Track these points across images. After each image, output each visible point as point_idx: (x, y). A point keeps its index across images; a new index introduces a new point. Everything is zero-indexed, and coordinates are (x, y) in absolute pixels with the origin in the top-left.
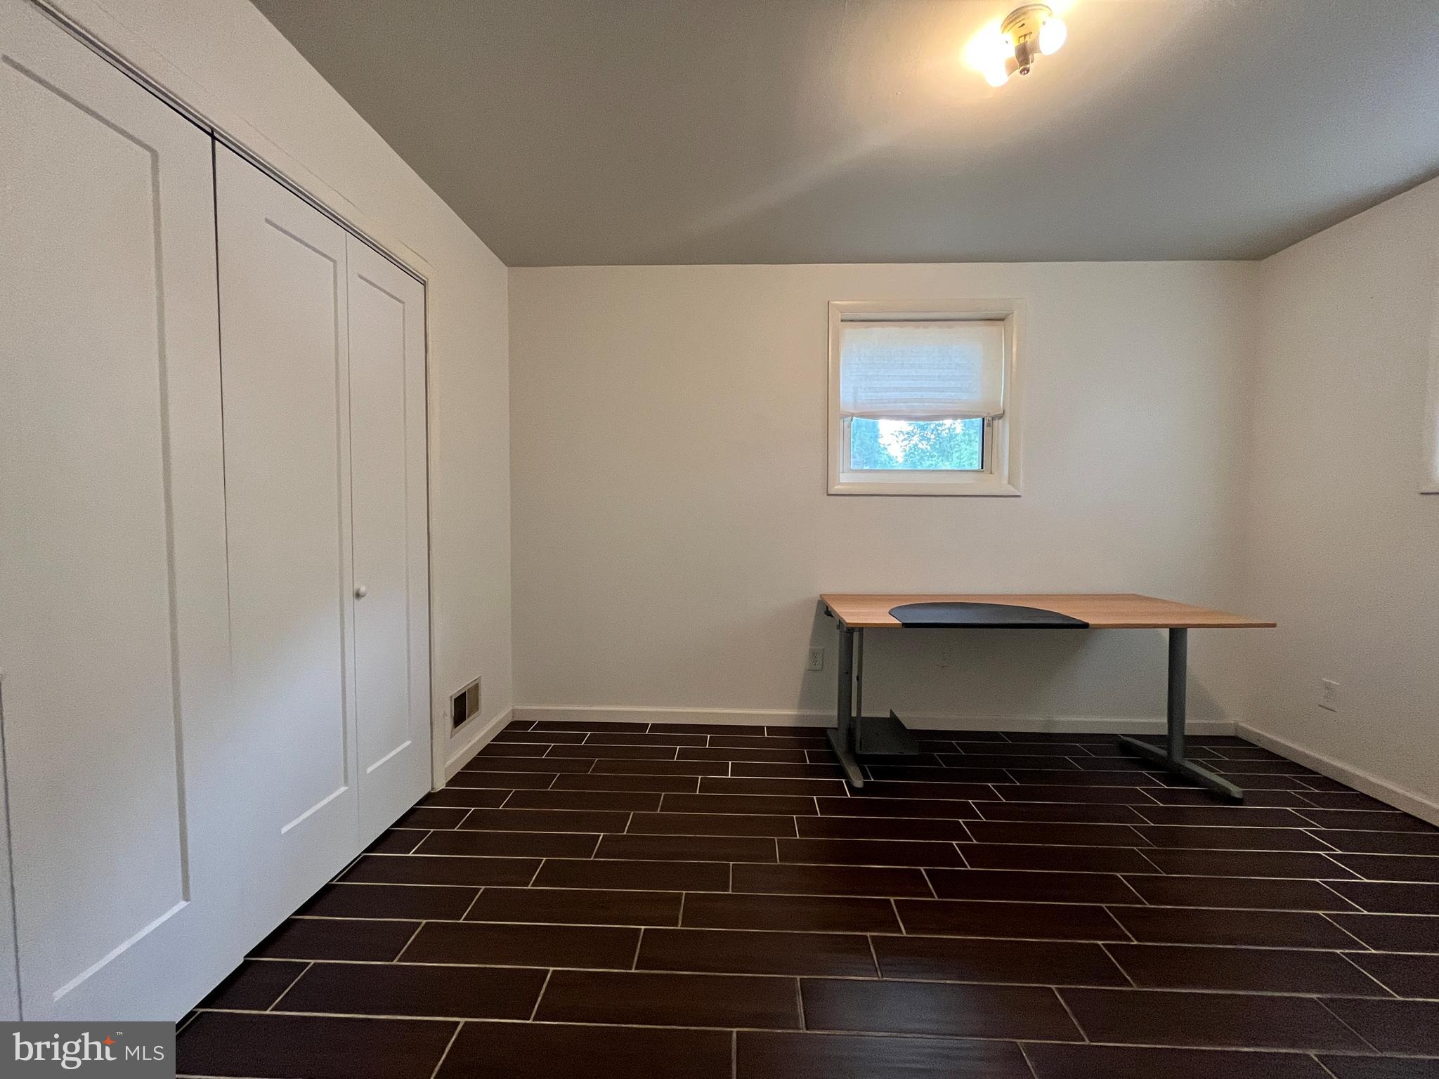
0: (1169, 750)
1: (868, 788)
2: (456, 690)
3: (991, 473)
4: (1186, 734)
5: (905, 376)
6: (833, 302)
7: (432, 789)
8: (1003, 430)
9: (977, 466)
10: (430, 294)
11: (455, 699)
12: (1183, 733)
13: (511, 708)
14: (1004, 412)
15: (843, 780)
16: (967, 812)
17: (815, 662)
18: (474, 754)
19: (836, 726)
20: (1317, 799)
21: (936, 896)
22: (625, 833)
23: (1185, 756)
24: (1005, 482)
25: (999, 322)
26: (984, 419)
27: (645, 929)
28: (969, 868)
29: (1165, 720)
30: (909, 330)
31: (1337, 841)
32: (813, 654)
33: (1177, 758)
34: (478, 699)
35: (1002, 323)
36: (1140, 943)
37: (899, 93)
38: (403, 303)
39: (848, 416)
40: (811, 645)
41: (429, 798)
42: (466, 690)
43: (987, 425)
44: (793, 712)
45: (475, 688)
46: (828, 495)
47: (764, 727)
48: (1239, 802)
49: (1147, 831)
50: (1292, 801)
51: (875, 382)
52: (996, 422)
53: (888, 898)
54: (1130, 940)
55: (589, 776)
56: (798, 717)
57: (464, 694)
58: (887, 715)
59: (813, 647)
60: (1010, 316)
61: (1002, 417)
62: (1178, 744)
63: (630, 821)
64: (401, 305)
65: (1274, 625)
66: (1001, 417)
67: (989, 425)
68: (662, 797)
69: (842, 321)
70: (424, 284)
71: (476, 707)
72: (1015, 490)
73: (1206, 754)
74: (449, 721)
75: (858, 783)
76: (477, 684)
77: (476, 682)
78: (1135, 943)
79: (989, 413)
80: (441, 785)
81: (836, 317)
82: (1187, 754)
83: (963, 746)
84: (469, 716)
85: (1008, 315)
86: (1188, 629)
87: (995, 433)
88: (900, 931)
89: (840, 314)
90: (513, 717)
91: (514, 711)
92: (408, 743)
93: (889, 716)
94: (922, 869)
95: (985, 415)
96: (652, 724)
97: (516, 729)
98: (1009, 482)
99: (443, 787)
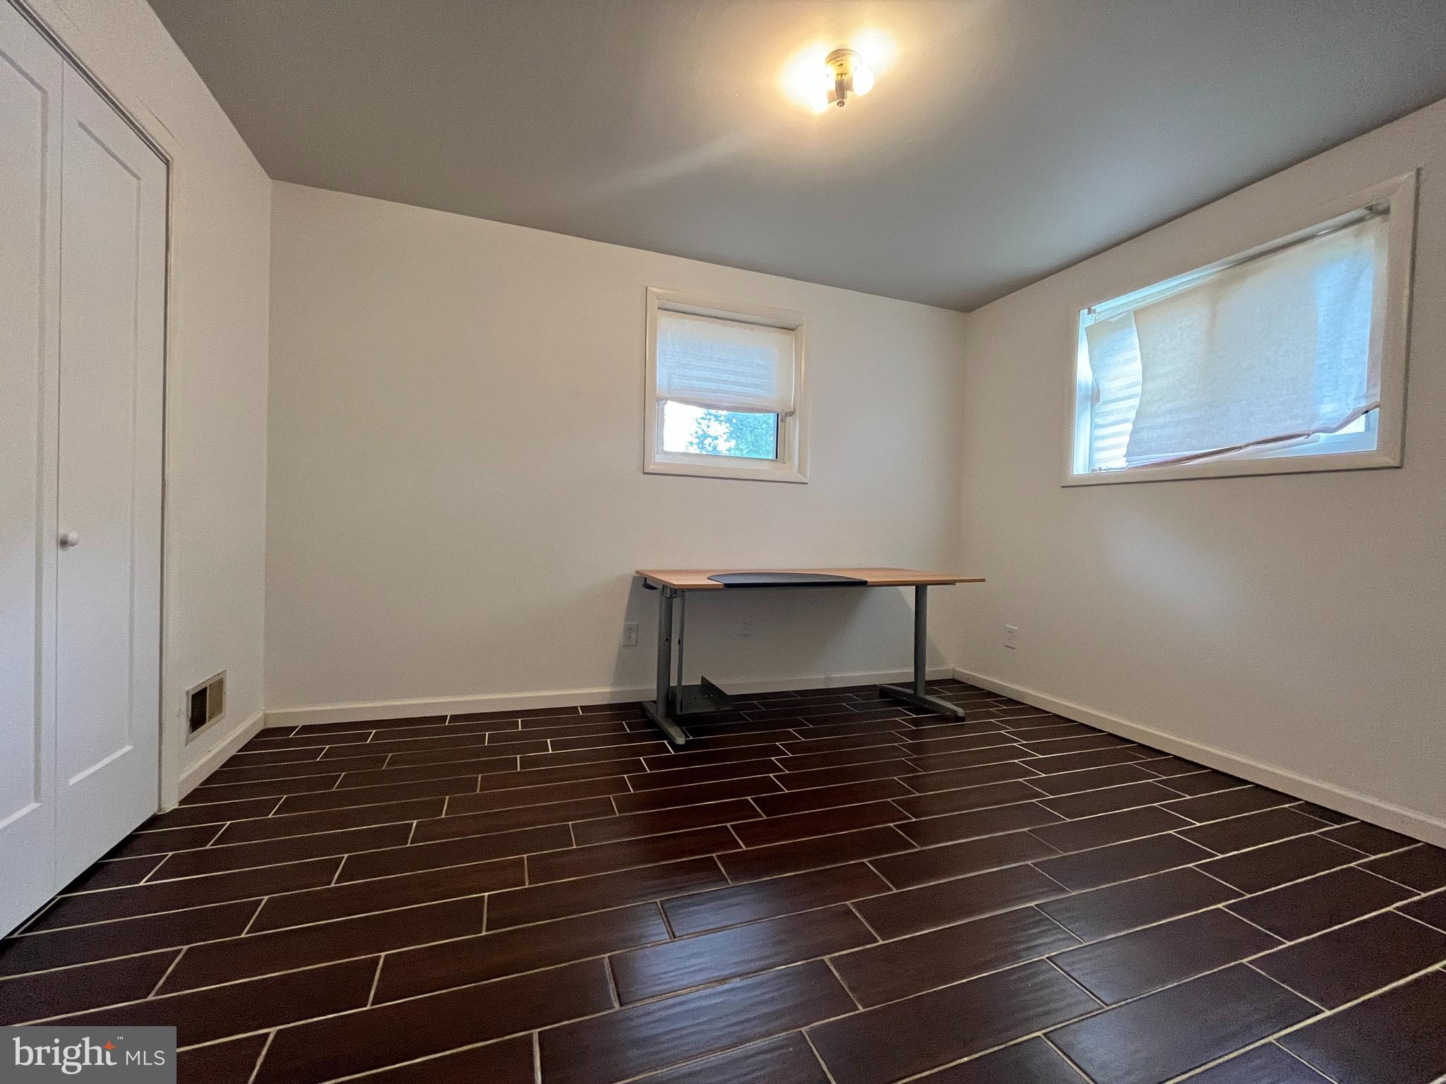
0: (915, 690)
1: (688, 745)
2: (194, 684)
3: (784, 463)
4: (927, 679)
5: (714, 368)
6: (651, 288)
7: (160, 810)
8: (794, 425)
9: (772, 456)
10: (173, 176)
11: (193, 696)
12: (924, 679)
13: (262, 713)
14: (795, 409)
15: (665, 742)
16: (778, 752)
17: (629, 638)
18: (216, 767)
19: (655, 699)
20: (1005, 712)
21: (764, 816)
22: (443, 816)
23: (925, 694)
24: (795, 470)
25: (791, 331)
26: (778, 415)
27: (489, 895)
28: (787, 791)
29: (913, 670)
30: (716, 326)
31: (1022, 735)
32: (628, 630)
33: (921, 694)
34: (221, 700)
35: (793, 332)
36: (918, 820)
37: (737, 95)
38: (139, 179)
39: (664, 399)
40: (625, 621)
41: (154, 821)
42: (207, 685)
43: (780, 419)
44: (608, 689)
45: (219, 684)
46: (644, 473)
47: (577, 707)
48: (962, 719)
49: (908, 746)
50: (993, 716)
51: (687, 370)
52: (788, 418)
53: (725, 824)
54: (910, 819)
55: (384, 771)
56: (612, 694)
57: (205, 689)
58: (699, 683)
59: (629, 623)
60: (800, 327)
61: (793, 414)
62: (921, 686)
63: (446, 806)
64: (134, 180)
65: (983, 580)
66: (791, 414)
67: (782, 421)
68: (479, 779)
69: (658, 308)
70: (167, 163)
71: (219, 707)
72: (802, 477)
73: (938, 692)
74: (184, 722)
75: (681, 741)
76: (222, 679)
77: (220, 677)
78: (914, 820)
79: (783, 410)
80: (171, 804)
81: (653, 303)
82: (928, 692)
83: (764, 705)
84: (210, 718)
85: (799, 325)
86: (929, 587)
87: (787, 429)
88: (741, 847)
89: (657, 301)
90: (265, 724)
91: (266, 717)
92: (128, 748)
93: (700, 683)
94: (749, 798)
95: (780, 411)
96: (451, 716)
97: (269, 737)
98: (799, 472)
99: (176, 806)
